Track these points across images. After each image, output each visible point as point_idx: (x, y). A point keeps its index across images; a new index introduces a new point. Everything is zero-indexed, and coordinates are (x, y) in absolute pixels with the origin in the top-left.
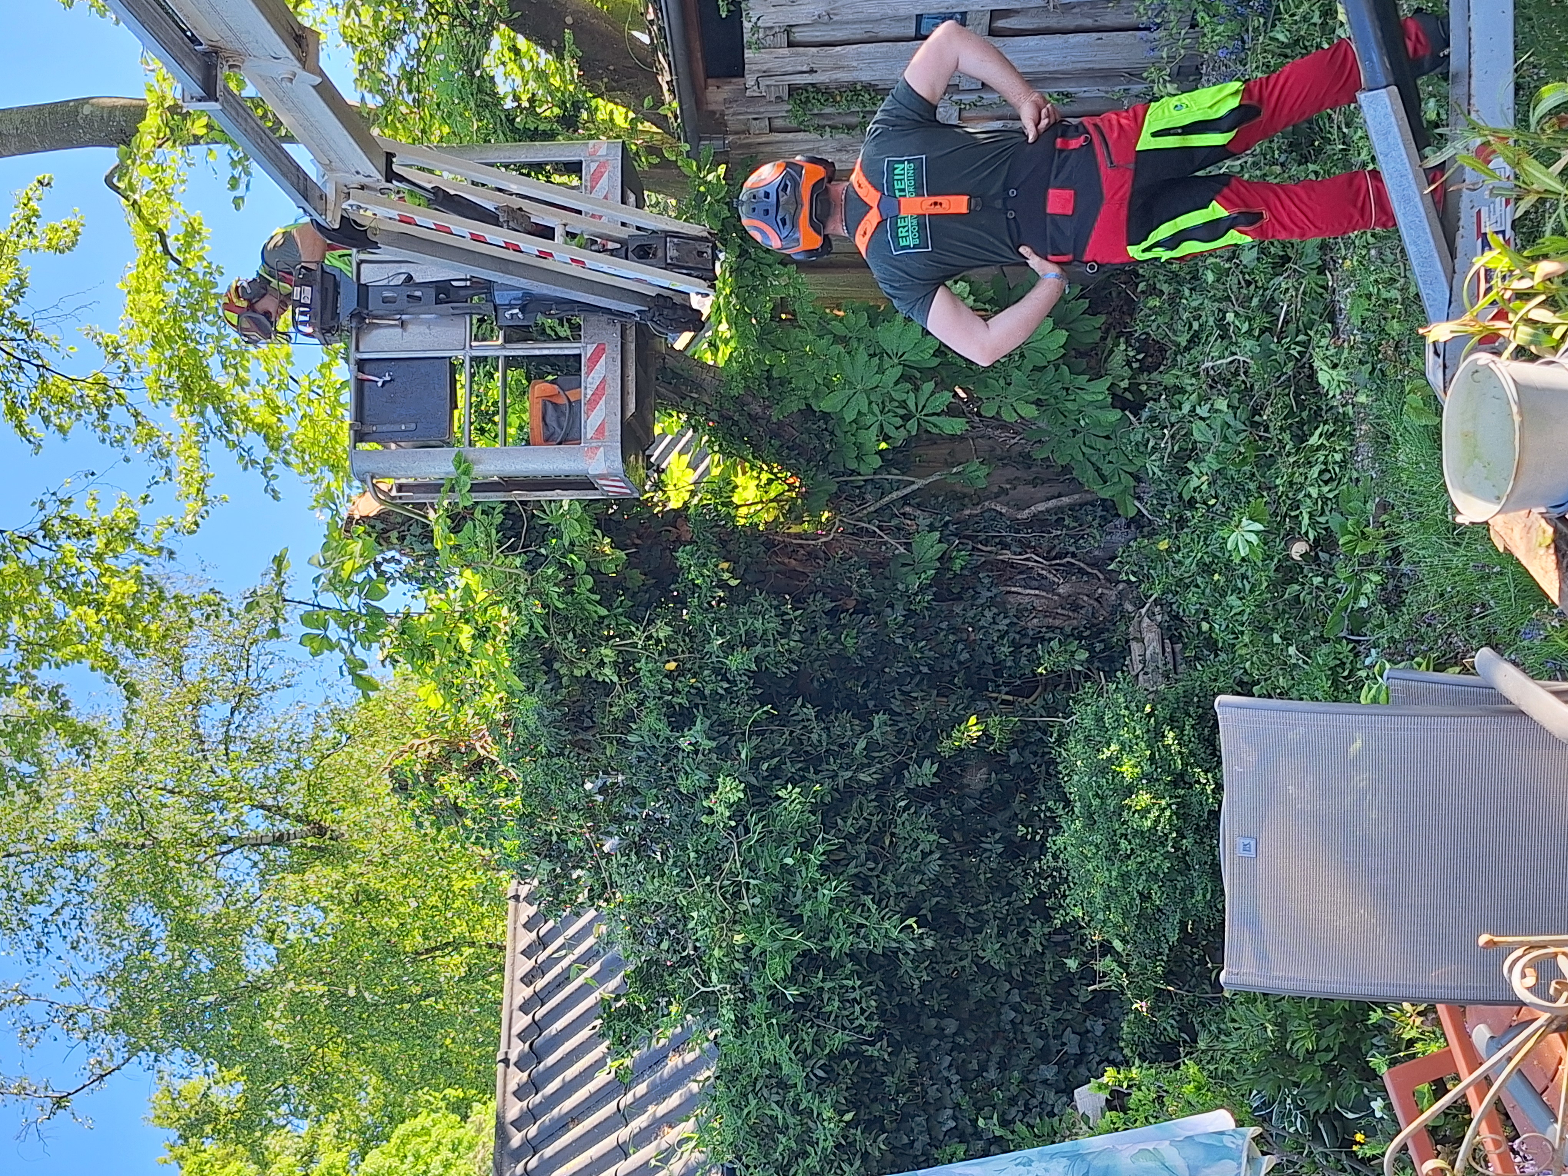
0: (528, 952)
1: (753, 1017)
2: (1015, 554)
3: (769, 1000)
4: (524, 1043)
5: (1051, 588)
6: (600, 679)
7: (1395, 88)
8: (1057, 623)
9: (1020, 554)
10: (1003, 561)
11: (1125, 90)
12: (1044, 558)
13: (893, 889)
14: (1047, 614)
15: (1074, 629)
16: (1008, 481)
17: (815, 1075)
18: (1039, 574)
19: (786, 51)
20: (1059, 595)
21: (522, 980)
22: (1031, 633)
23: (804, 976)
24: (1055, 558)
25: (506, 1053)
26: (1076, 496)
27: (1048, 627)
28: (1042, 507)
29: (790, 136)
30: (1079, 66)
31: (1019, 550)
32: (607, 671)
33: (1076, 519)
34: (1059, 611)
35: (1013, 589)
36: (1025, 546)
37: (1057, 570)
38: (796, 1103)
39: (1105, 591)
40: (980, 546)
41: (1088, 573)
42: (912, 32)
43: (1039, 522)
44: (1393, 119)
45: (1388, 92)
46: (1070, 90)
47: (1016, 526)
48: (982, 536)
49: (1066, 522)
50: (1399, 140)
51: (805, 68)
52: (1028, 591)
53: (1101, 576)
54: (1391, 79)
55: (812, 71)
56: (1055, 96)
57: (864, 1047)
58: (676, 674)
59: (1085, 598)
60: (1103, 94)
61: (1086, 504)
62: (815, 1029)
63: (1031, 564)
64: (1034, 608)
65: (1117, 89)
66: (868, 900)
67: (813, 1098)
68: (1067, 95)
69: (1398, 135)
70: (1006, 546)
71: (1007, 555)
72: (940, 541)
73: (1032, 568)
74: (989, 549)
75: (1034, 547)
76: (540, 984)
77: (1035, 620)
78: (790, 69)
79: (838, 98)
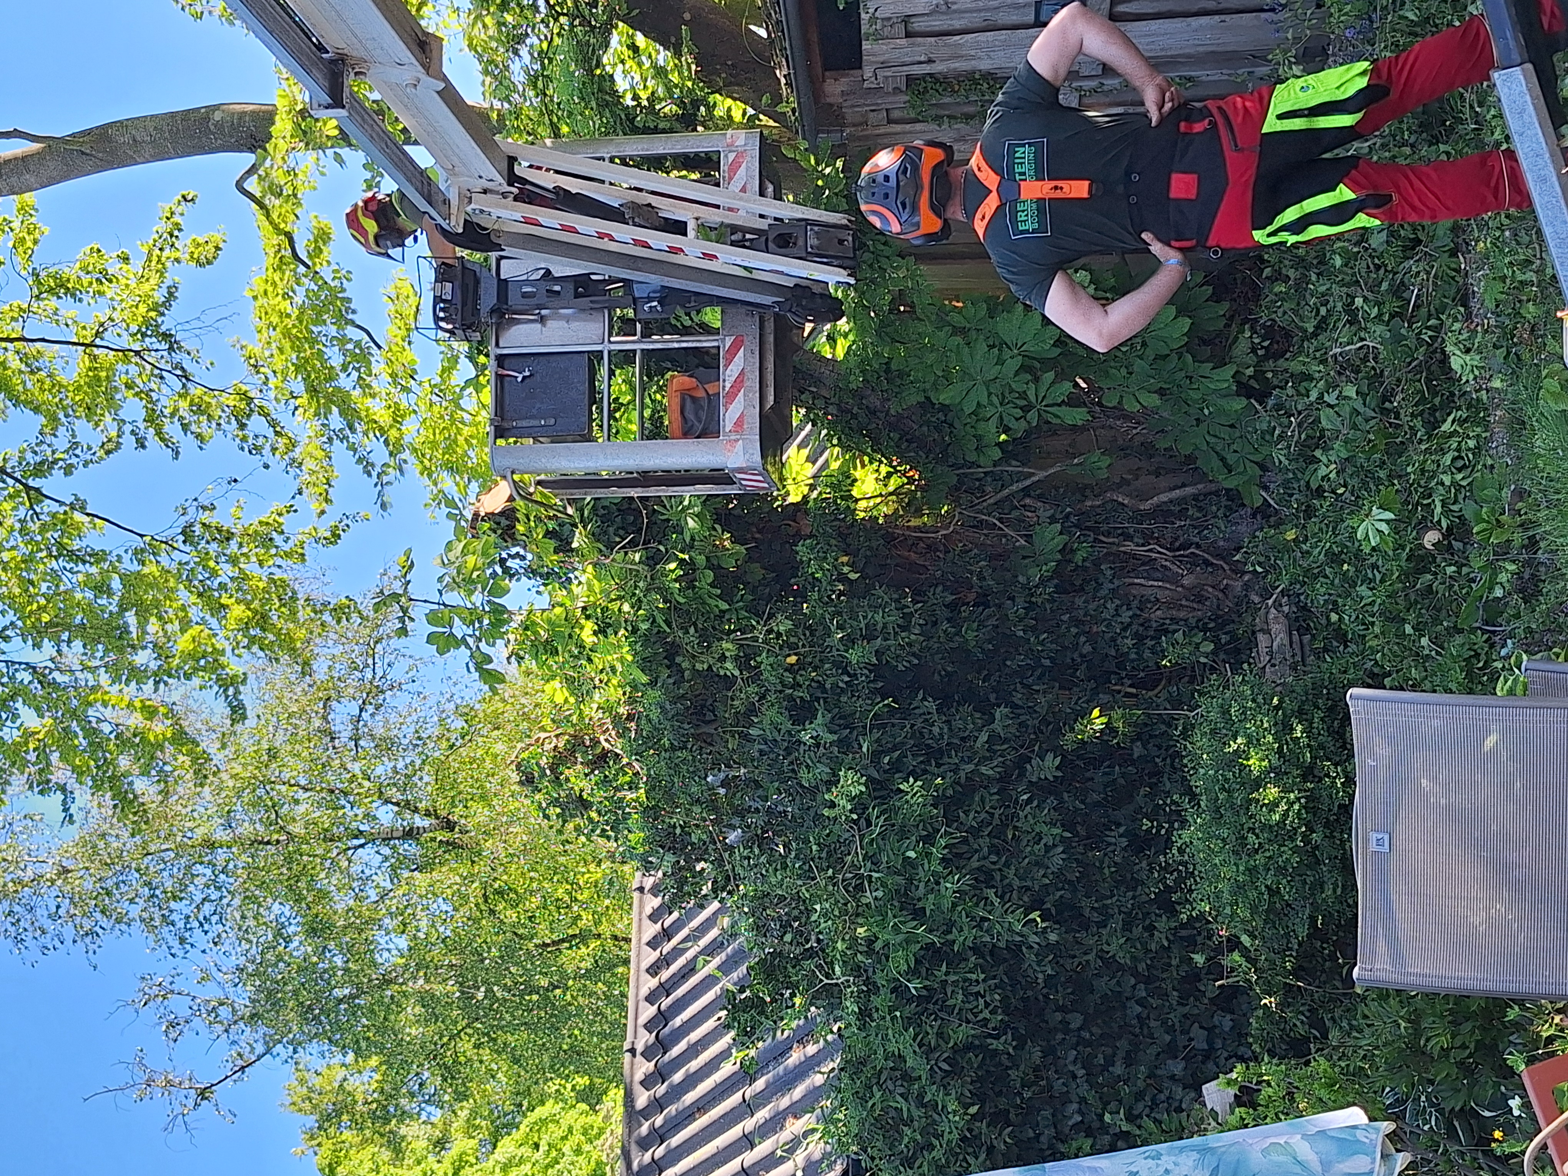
0: (653, 944)
1: (877, 1010)
2: (1138, 546)
3: (892, 993)
4: (651, 1033)
5: (1175, 580)
6: (722, 673)
7: (1529, 66)
8: (1182, 614)
9: (1143, 545)
10: (1125, 553)
11: (1249, 73)
12: (1167, 549)
13: (1016, 883)
14: (1170, 605)
15: (1199, 620)
16: (1130, 472)
17: (940, 1068)
18: (1162, 566)
19: (904, 42)
20: (1182, 586)
21: (647, 971)
22: (1154, 625)
23: (927, 969)
24: (1178, 550)
25: (633, 1043)
26: (1200, 486)
27: (1171, 619)
28: (1164, 497)
29: (908, 127)
30: (1201, 49)
31: (1141, 541)
32: (728, 665)
33: (1200, 509)
34: (1184, 602)
35: (1136, 581)
36: (1147, 538)
37: (1180, 561)
38: (921, 1096)
39: (1231, 582)
40: (1102, 538)
41: (1212, 564)
42: (1031, 18)
43: (1162, 513)
44: (1528, 98)
45: (1523, 70)
46: (1193, 74)
47: (1140, 517)
48: (1104, 527)
49: (1190, 513)
50: (1535, 120)
51: (923, 58)
52: (1151, 583)
53: (1226, 567)
54: (1526, 56)
55: (930, 61)
56: (1177, 80)
57: (989, 1041)
58: (796, 667)
59: (1210, 590)
60: (1226, 77)
61: (1210, 493)
62: (939, 1022)
63: (1154, 555)
64: (1158, 600)
65: (1240, 72)
66: (991, 893)
67: (938, 1091)
68: (1189, 79)
69: (1533, 113)
70: (1129, 538)
71: (1129, 547)
72: (1061, 533)
73: (1155, 559)
74: (1111, 540)
75: (1157, 538)
76: (665, 975)
77: (1159, 613)
78: (907, 59)
79: (956, 88)
